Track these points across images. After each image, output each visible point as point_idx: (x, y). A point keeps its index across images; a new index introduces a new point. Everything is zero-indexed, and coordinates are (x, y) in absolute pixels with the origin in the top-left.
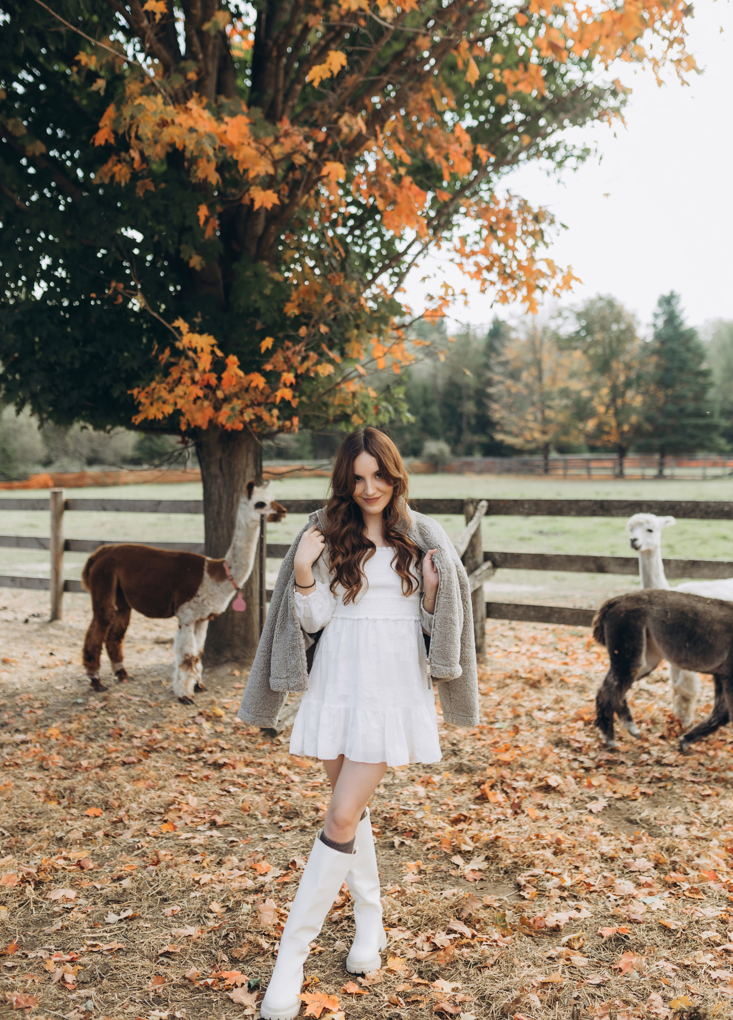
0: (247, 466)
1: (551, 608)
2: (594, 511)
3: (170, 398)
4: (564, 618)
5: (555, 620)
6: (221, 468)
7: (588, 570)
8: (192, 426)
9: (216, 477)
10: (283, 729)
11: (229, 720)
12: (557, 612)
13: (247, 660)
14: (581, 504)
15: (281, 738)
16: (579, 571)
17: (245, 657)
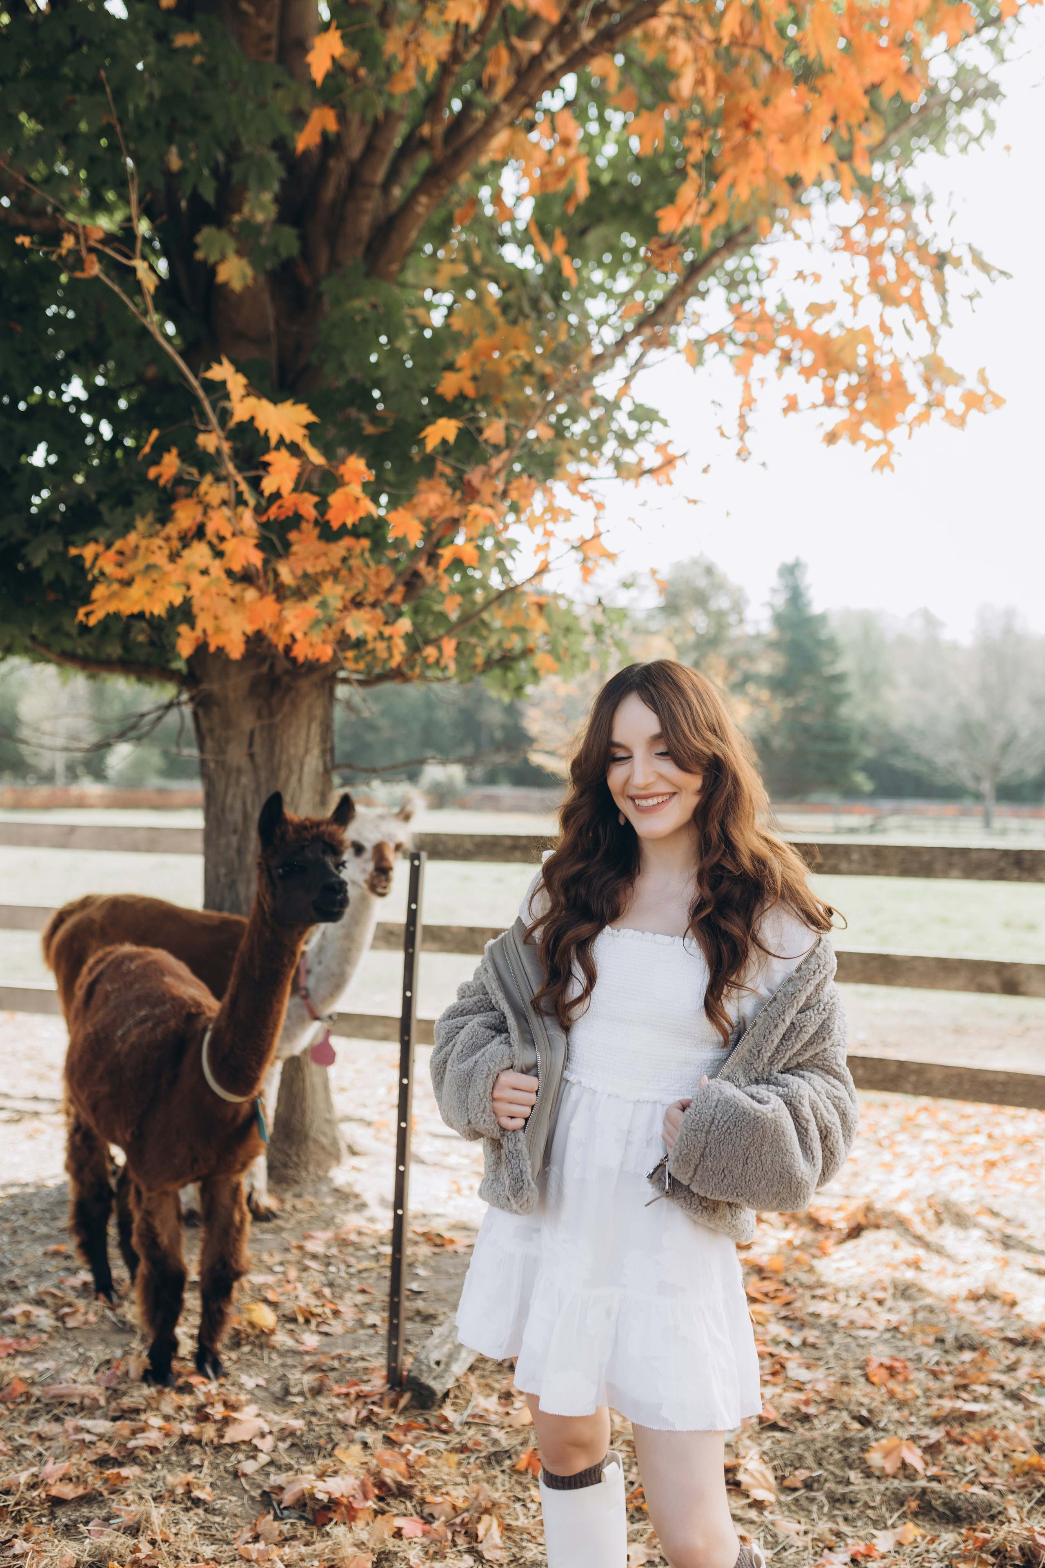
0: (307, 751)
1: (901, 1064)
2: (1001, 871)
3: (175, 572)
4: (929, 1083)
5: (909, 1087)
6: (251, 756)
7: (983, 989)
8: (212, 648)
9: (239, 771)
10: (450, 1384)
11: (290, 1343)
12: (914, 1072)
13: (291, 1172)
14: (974, 856)
15: (448, 1411)
16: (965, 989)
17: (285, 1166)
